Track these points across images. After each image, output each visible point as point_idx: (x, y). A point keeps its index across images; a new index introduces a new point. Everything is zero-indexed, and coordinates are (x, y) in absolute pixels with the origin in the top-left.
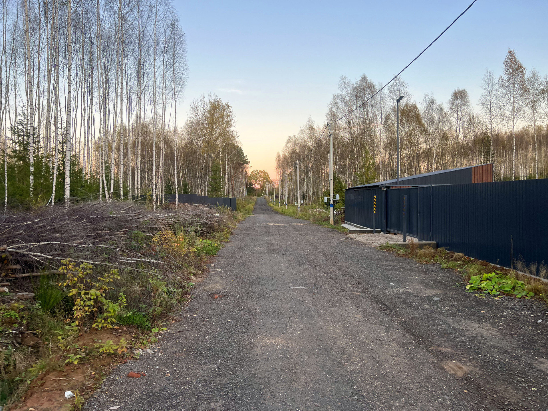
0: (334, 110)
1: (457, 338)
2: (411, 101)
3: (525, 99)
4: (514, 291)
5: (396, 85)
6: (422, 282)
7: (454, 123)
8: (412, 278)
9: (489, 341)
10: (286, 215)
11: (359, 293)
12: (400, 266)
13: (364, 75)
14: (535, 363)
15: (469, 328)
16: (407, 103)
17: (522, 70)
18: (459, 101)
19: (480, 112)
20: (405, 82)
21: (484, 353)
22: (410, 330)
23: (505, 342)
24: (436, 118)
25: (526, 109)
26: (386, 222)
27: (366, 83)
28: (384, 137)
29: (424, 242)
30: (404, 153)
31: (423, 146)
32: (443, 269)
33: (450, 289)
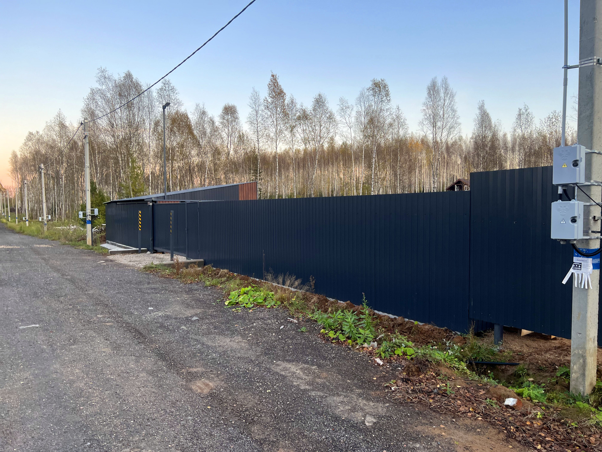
0: (93, 107)
1: (209, 356)
2: (182, 110)
3: (285, 123)
4: (265, 302)
5: (165, 90)
6: (183, 303)
7: (225, 138)
8: (173, 300)
9: (237, 353)
10: (26, 235)
11: (110, 324)
12: (163, 287)
13: (129, 71)
14: (272, 367)
15: (222, 344)
16: (177, 111)
17: (283, 95)
18: (230, 117)
19: (248, 131)
20: (175, 88)
21: (231, 366)
22: (162, 356)
23: (250, 352)
24: (208, 131)
25: (286, 133)
26: (153, 240)
27: (132, 81)
28: (153, 145)
29: (192, 260)
30: (176, 165)
31: (196, 160)
32: (206, 287)
33: (209, 306)
